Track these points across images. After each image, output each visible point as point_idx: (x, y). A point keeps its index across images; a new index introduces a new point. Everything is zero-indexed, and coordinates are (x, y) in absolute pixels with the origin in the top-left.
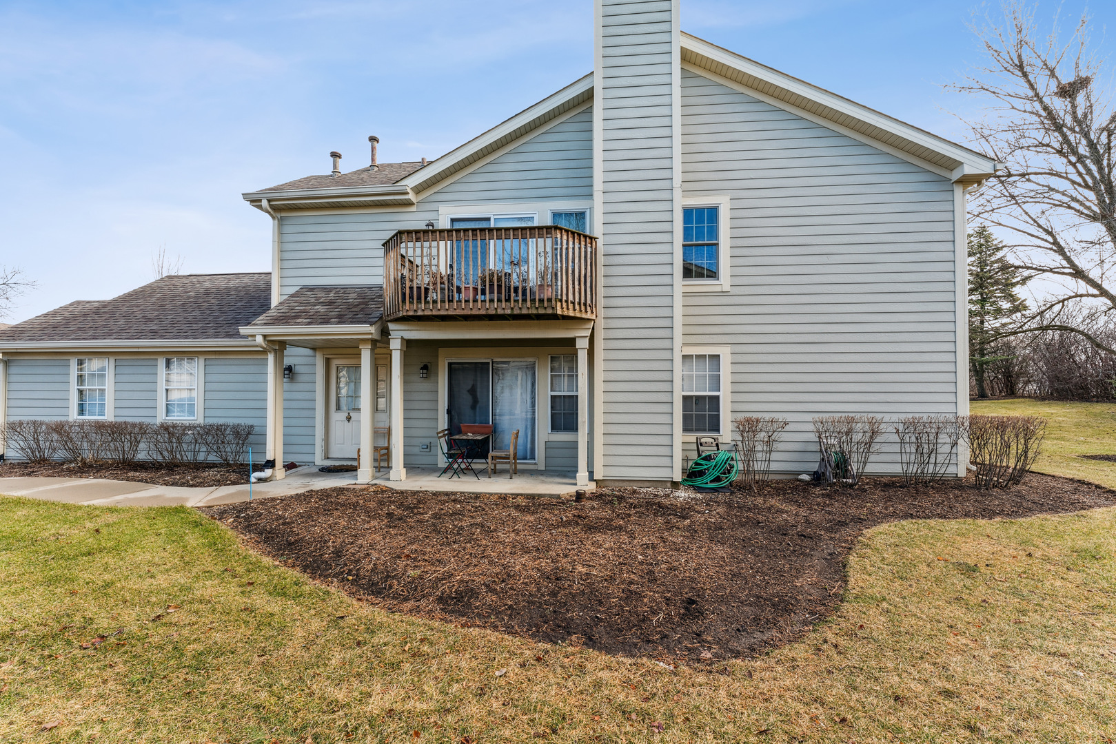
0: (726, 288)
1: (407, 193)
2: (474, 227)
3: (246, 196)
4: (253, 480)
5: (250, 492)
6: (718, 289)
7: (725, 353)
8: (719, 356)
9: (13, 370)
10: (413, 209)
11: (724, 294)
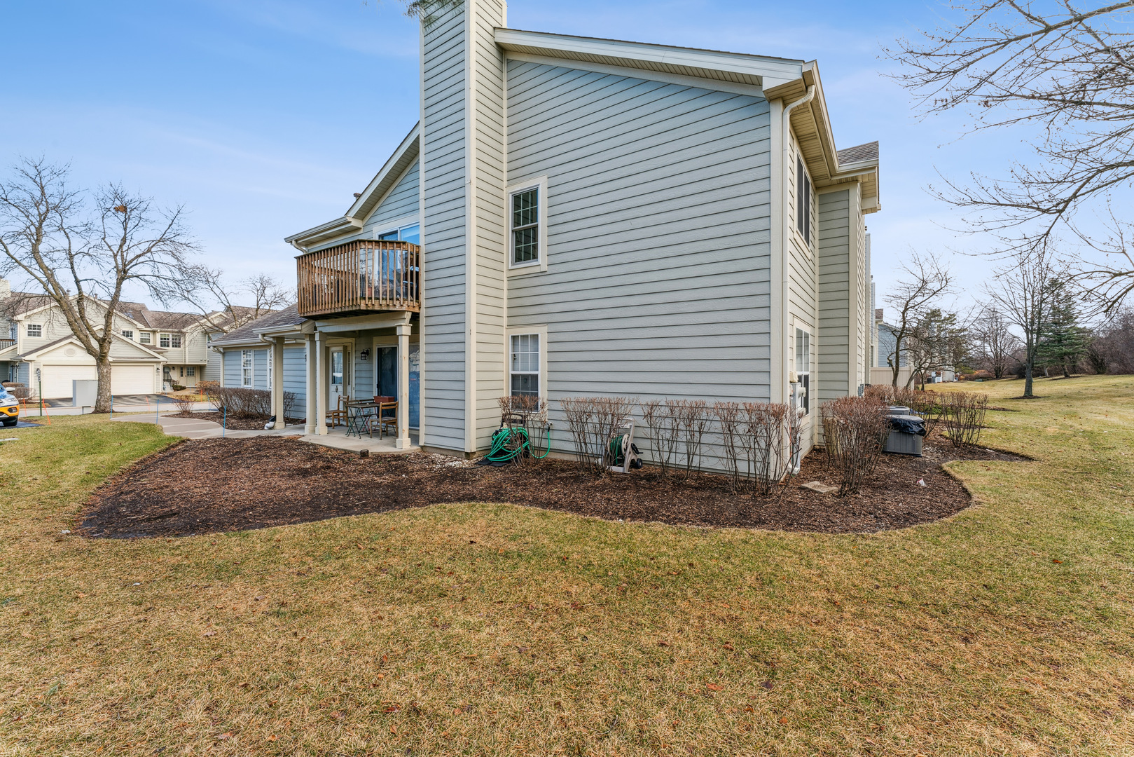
0: (544, 268)
1: (350, 222)
2: (390, 240)
3: (288, 240)
4: (266, 428)
5: (243, 434)
6: (537, 270)
7: (542, 332)
8: (537, 335)
9: (226, 358)
10: (361, 232)
11: (543, 274)
